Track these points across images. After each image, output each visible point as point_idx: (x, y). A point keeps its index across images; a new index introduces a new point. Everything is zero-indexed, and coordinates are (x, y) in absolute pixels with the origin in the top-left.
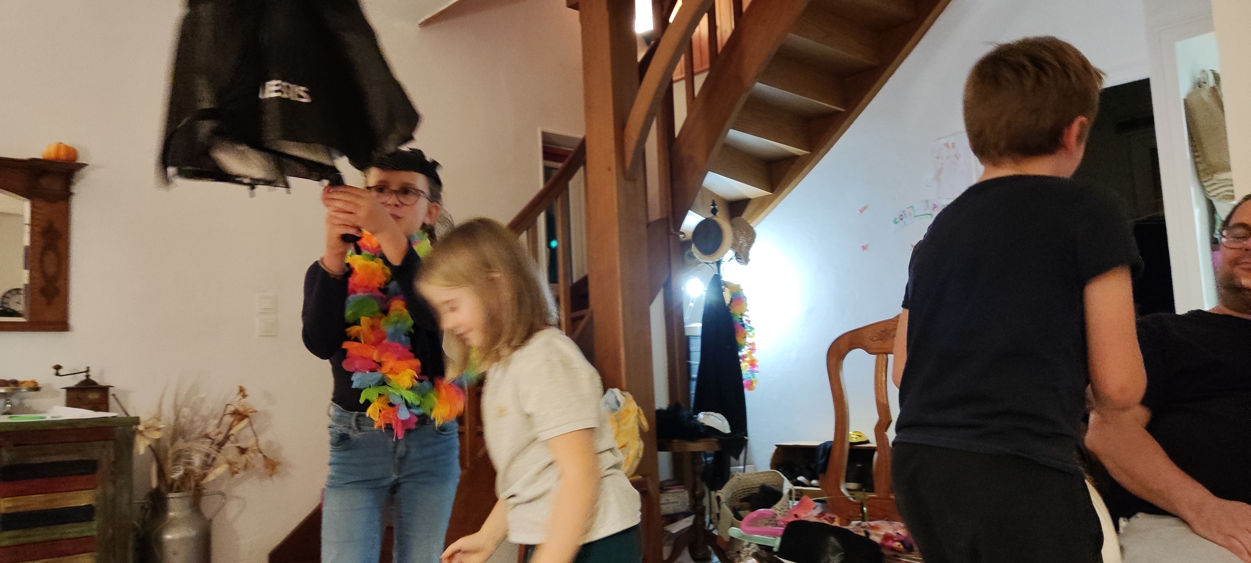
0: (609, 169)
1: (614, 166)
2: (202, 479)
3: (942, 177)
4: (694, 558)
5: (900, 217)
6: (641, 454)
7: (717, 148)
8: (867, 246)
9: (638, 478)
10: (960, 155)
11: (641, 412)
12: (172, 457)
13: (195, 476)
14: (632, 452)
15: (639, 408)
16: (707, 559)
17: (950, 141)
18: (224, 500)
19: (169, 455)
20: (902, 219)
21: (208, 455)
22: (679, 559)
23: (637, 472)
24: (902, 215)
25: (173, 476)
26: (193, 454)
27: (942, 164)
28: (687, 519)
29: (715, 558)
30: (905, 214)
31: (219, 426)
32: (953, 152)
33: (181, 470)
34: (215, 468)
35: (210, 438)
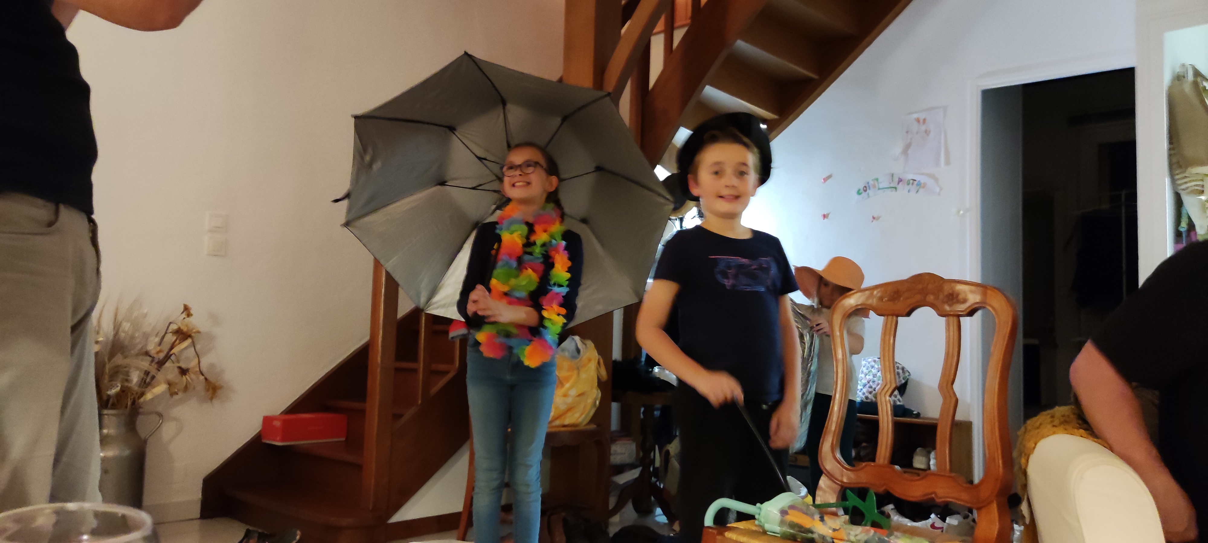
2: (139, 398)
3: (910, 151)
4: (637, 509)
5: (863, 188)
6: (598, 403)
7: (692, 103)
8: (828, 214)
9: (593, 427)
10: (930, 131)
11: (602, 361)
12: (109, 372)
13: (133, 394)
14: (590, 401)
15: (600, 357)
16: (649, 512)
17: (922, 116)
18: (161, 421)
19: (107, 370)
20: (865, 191)
21: (147, 373)
22: (624, 510)
23: (592, 421)
24: (865, 187)
25: (109, 393)
26: (131, 370)
27: (911, 139)
28: (634, 471)
29: (659, 511)
30: (869, 186)
31: (160, 344)
32: (923, 128)
33: (117, 387)
34: (154, 387)
35: (150, 356)
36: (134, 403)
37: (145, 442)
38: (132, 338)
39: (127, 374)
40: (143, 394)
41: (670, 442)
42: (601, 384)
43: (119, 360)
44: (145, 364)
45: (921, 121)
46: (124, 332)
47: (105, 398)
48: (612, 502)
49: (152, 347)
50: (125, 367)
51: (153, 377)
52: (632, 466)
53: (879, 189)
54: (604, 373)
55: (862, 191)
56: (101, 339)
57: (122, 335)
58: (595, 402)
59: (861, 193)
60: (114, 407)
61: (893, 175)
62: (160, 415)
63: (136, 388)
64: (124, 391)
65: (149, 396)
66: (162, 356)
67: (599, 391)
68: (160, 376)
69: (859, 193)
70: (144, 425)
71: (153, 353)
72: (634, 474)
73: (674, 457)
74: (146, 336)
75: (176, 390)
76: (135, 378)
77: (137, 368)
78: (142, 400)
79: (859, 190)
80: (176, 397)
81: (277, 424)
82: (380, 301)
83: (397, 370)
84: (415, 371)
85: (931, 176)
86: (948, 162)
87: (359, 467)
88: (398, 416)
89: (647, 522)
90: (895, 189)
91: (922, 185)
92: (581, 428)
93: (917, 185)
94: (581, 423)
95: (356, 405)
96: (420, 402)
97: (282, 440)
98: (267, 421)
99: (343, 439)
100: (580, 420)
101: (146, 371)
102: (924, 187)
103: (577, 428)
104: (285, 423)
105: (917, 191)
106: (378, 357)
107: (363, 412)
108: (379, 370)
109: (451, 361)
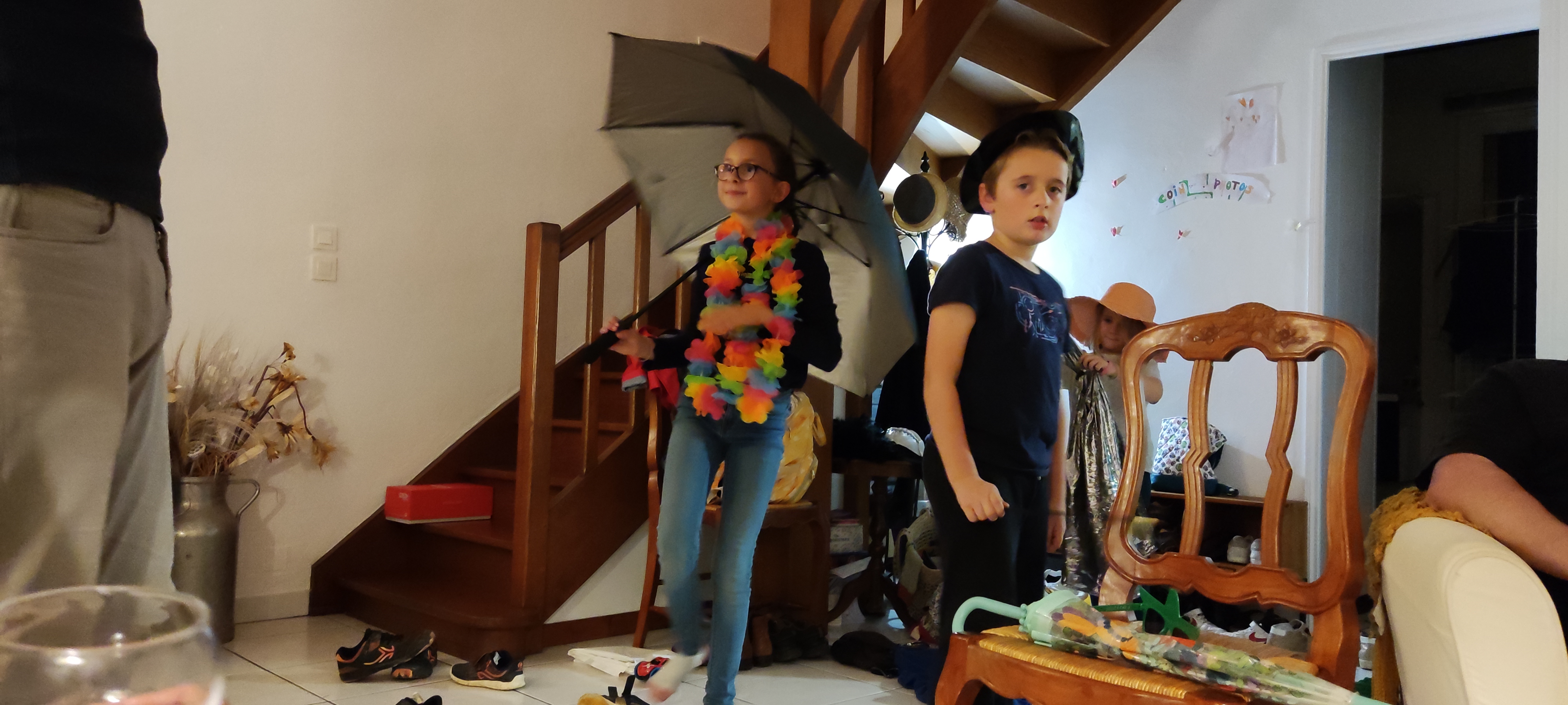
2: (229, 462)
3: (1231, 144)
4: (865, 612)
5: (1168, 194)
6: (814, 474)
7: (940, 80)
8: (1120, 228)
9: (807, 504)
10: (1259, 117)
11: (819, 420)
12: (190, 429)
13: (221, 457)
14: (803, 471)
15: (817, 414)
16: (881, 614)
17: (1248, 98)
18: (257, 492)
19: (187, 427)
20: (1170, 197)
21: (239, 431)
22: (847, 612)
23: (805, 497)
24: (1170, 192)
25: (190, 455)
26: (218, 427)
27: (1233, 127)
28: (860, 562)
29: (893, 613)
30: (1175, 190)
31: (254, 395)
32: (1250, 112)
33: (201, 447)
34: (247, 449)
35: (243, 409)
36: (222, 469)
37: (238, 517)
38: (219, 385)
39: (214, 431)
40: (233, 457)
41: (908, 527)
42: (818, 450)
43: (202, 413)
44: (236, 419)
45: (1248, 103)
46: (208, 378)
47: (185, 461)
48: (832, 600)
49: (244, 397)
50: (211, 423)
51: (247, 436)
52: (858, 556)
53: (1189, 195)
54: (822, 435)
55: (1166, 197)
56: (179, 387)
57: (207, 382)
58: (811, 472)
59: (1165, 200)
60: (196, 473)
61: (1208, 175)
62: (256, 484)
63: (225, 450)
64: (210, 453)
65: (241, 460)
66: (257, 408)
67: (816, 458)
68: (255, 435)
69: (1161, 200)
70: (235, 497)
71: (246, 404)
72: (860, 566)
73: (912, 544)
74: (237, 384)
75: (276, 452)
76: (224, 436)
77: (226, 424)
78: (233, 464)
79: (1162, 196)
80: (275, 462)
81: (404, 496)
82: (533, 342)
83: (555, 429)
84: (579, 431)
85: (1260, 177)
86: (1282, 158)
87: (508, 553)
88: (557, 489)
89: (878, 627)
90: (1210, 195)
91: (1247, 189)
92: (792, 506)
93: (1240, 189)
94: (793, 498)
95: (504, 474)
96: (585, 470)
97: (412, 519)
98: (392, 492)
99: (488, 517)
100: (790, 495)
101: (237, 428)
102: (1249, 192)
103: (787, 506)
104: (413, 494)
105: (1240, 199)
106: (530, 413)
107: (512, 482)
108: (532, 430)
109: (625, 418)
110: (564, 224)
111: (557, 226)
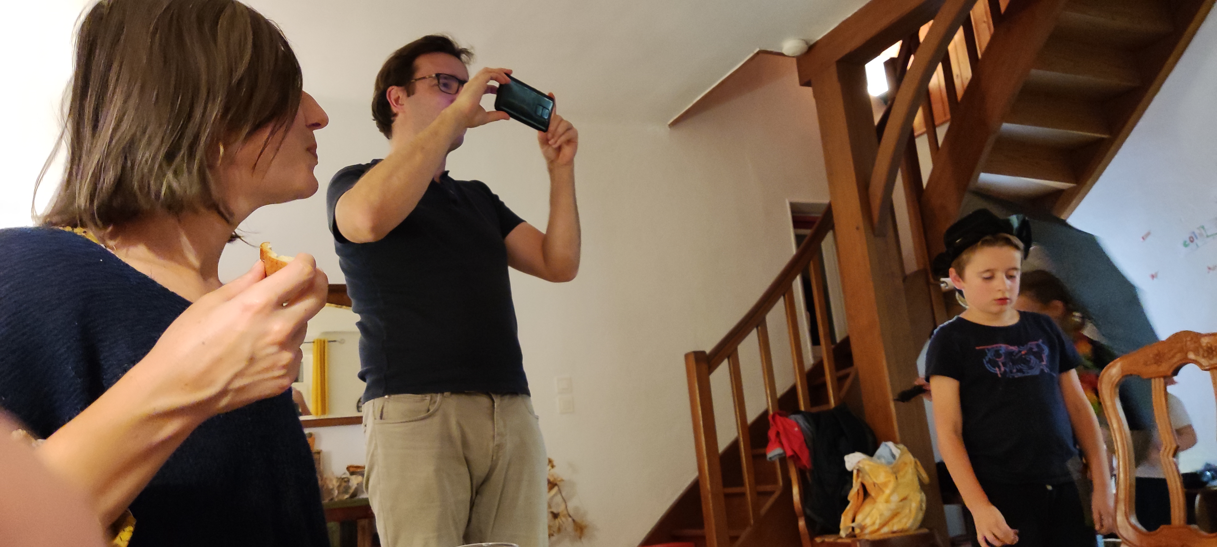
0: (858, 228)
1: (861, 225)
5: (1189, 239)
6: (924, 506)
7: (970, 191)
8: (1157, 274)
14: (914, 505)
15: (916, 460)
20: (1193, 241)
23: (922, 525)
24: (1191, 237)
30: (1195, 235)
42: (923, 487)
53: (1208, 237)
55: (1188, 242)
58: (921, 506)
59: (1189, 245)
67: (923, 494)
69: (1185, 245)
79: (1185, 242)
82: (700, 434)
83: (727, 495)
92: (911, 532)
94: (910, 528)
96: (752, 522)
100: (909, 525)
109: (775, 482)
110: (708, 349)
111: (703, 353)
